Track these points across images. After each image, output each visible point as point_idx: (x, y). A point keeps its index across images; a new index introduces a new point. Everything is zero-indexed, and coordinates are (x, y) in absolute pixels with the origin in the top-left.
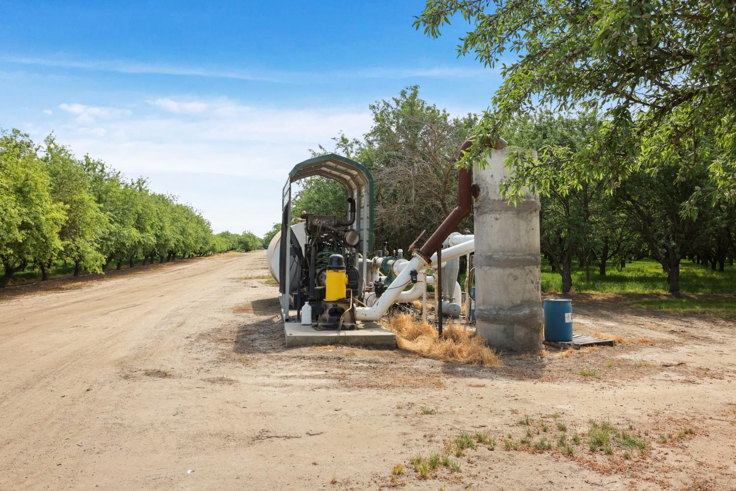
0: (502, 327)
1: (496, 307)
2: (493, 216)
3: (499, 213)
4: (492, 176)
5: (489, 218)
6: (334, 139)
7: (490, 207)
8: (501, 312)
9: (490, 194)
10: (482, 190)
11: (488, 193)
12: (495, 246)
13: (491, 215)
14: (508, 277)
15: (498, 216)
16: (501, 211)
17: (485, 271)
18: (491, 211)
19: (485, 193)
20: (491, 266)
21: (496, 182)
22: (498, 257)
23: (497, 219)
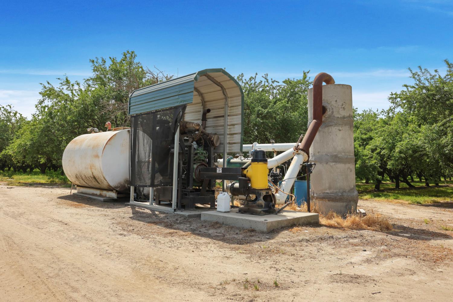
0: (345, 204)
1: (341, 191)
2: (337, 128)
3: (341, 126)
4: (336, 101)
5: (334, 129)
6: (59, 79)
7: (335, 122)
8: (344, 194)
9: (334, 113)
10: (328, 110)
11: (333, 112)
12: (339, 148)
13: (336, 127)
14: (348, 170)
15: (341, 128)
16: (342, 125)
17: (331, 166)
18: (336, 125)
19: (330, 112)
20: (336, 162)
21: (339, 105)
22: (341, 156)
23: (340, 130)
